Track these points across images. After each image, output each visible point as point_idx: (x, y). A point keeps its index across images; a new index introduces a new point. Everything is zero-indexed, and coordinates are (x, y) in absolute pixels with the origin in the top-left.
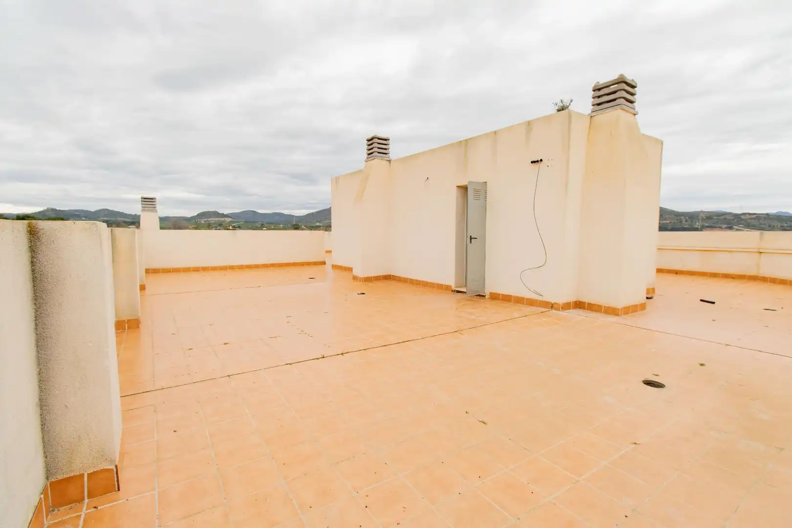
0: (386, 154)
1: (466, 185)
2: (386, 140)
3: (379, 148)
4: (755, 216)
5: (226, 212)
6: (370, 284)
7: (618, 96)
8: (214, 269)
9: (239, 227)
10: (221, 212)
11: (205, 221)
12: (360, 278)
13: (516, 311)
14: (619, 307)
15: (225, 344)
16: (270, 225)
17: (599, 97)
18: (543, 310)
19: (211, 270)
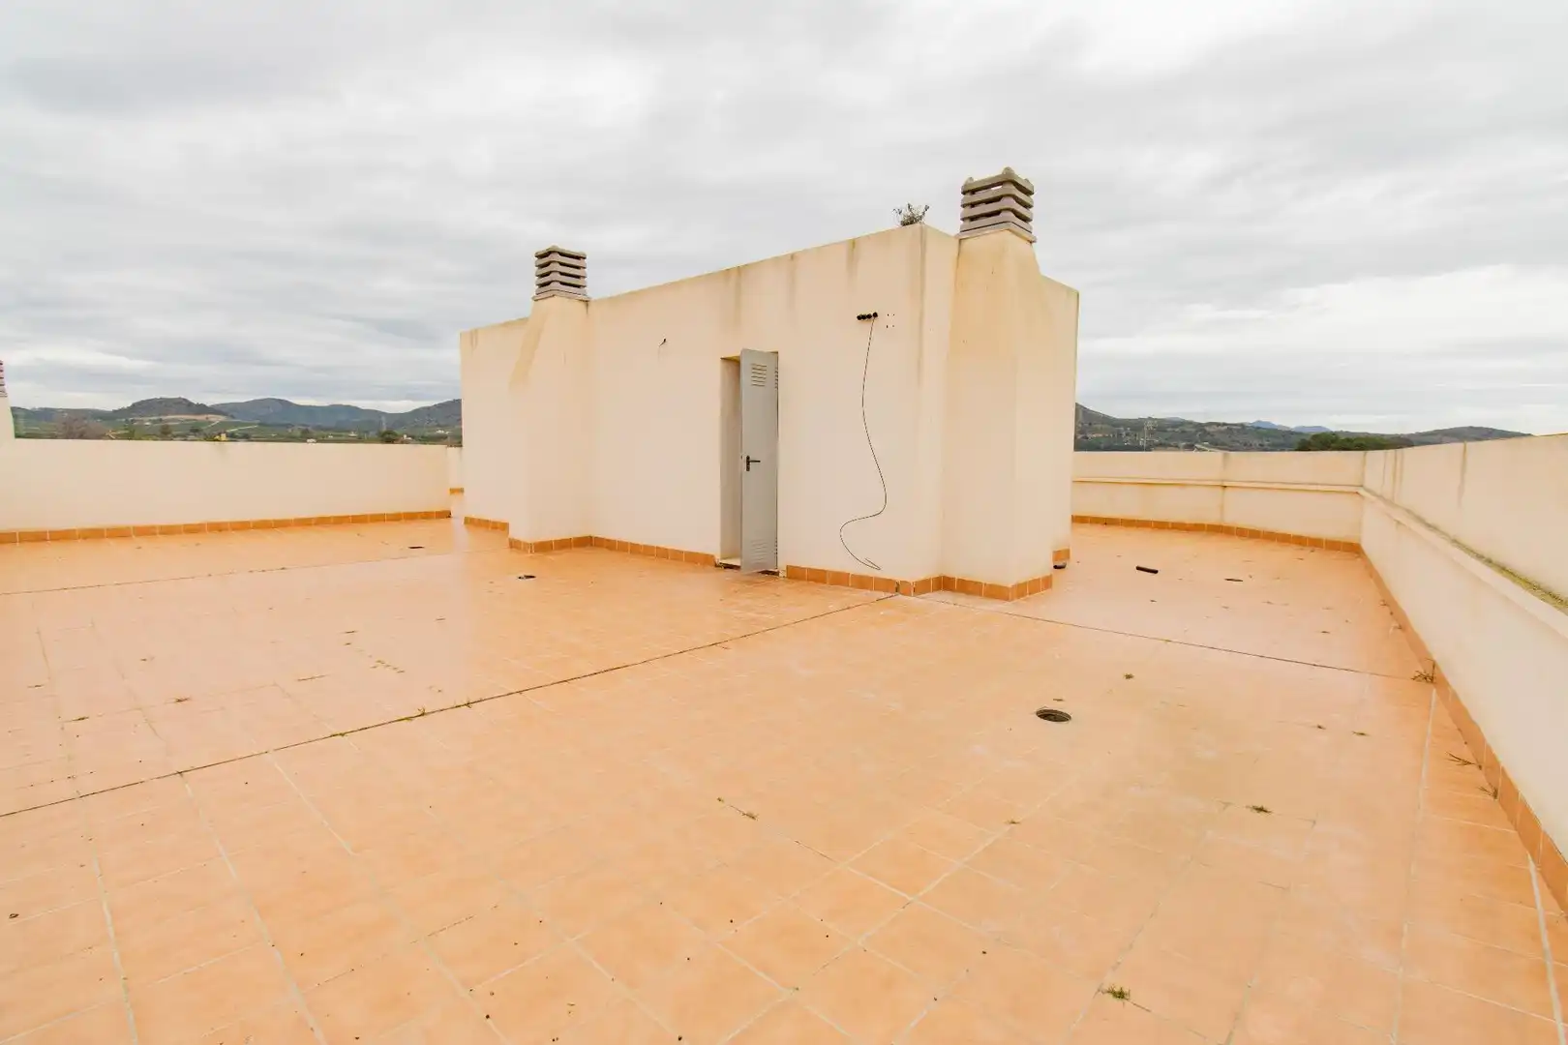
0: (578, 287)
1: (739, 357)
2: (578, 258)
3: (562, 274)
4: (1226, 427)
5: (210, 401)
6: (551, 557)
7: (1002, 207)
8: (168, 531)
9: (247, 437)
10: (194, 400)
11: (154, 422)
12: (526, 544)
13: (832, 599)
14: (1010, 586)
15: (179, 701)
16: (325, 433)
17: (973, 205)
18: (883, 595)
19: (161, 533)
